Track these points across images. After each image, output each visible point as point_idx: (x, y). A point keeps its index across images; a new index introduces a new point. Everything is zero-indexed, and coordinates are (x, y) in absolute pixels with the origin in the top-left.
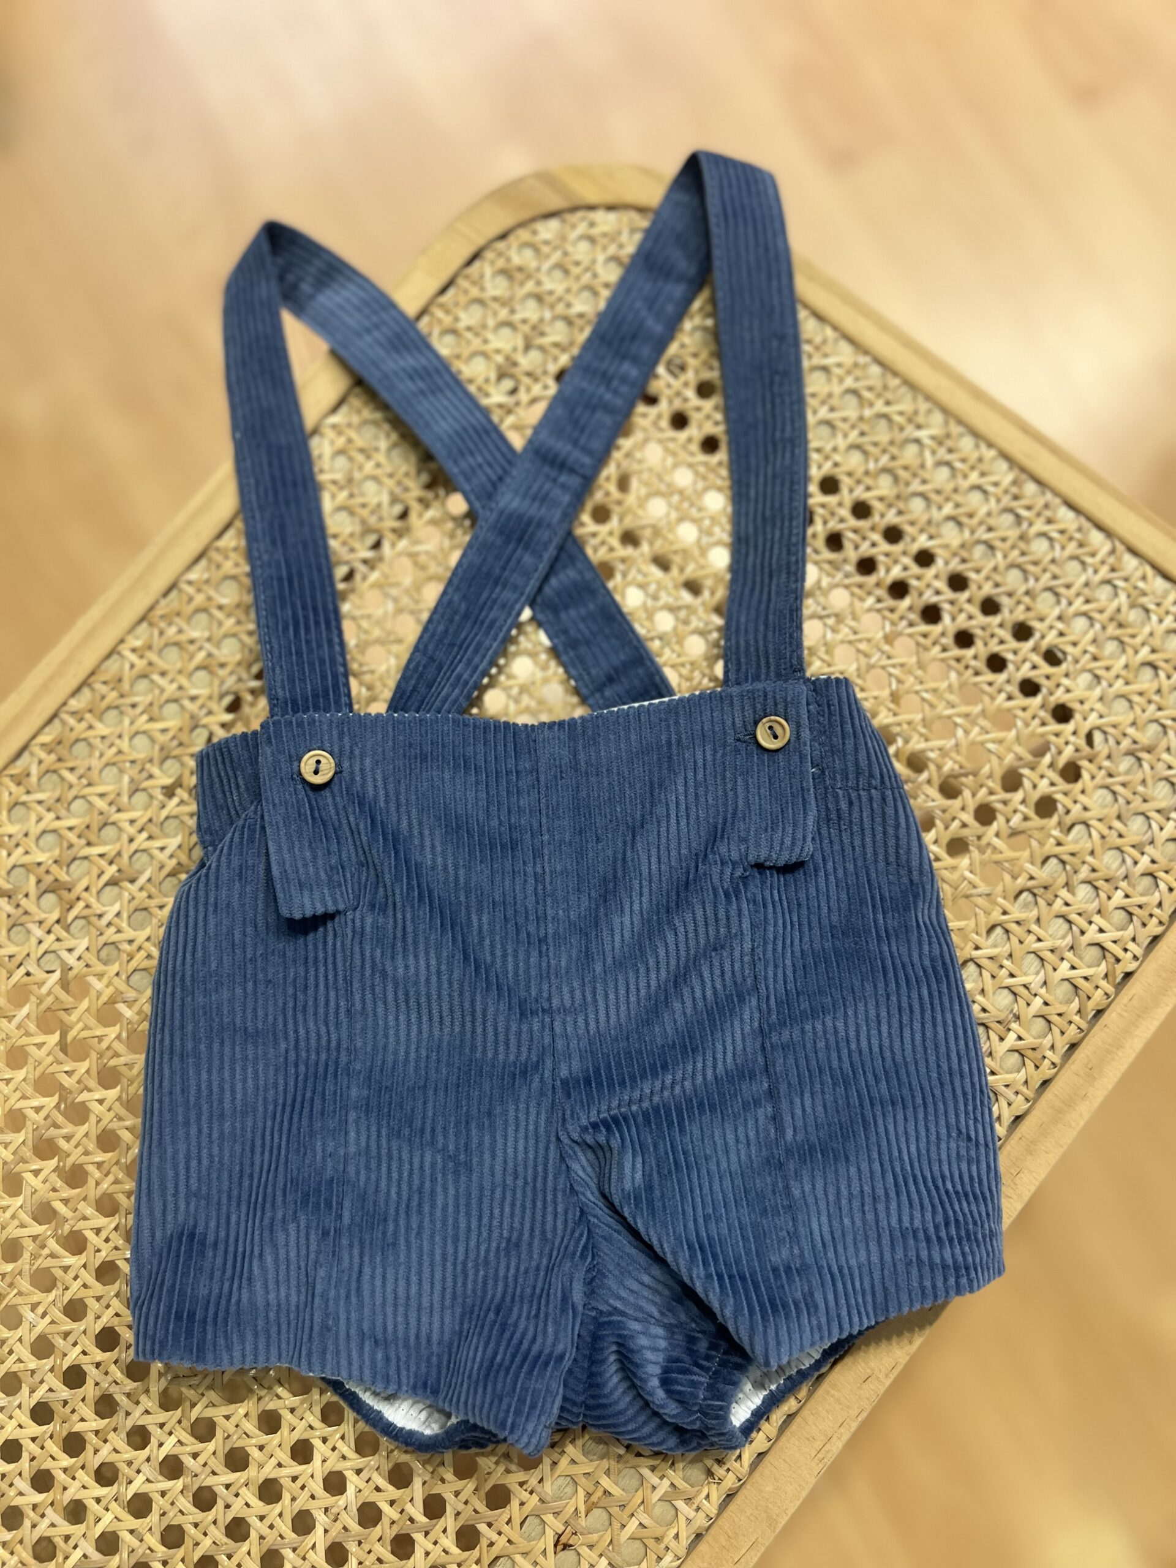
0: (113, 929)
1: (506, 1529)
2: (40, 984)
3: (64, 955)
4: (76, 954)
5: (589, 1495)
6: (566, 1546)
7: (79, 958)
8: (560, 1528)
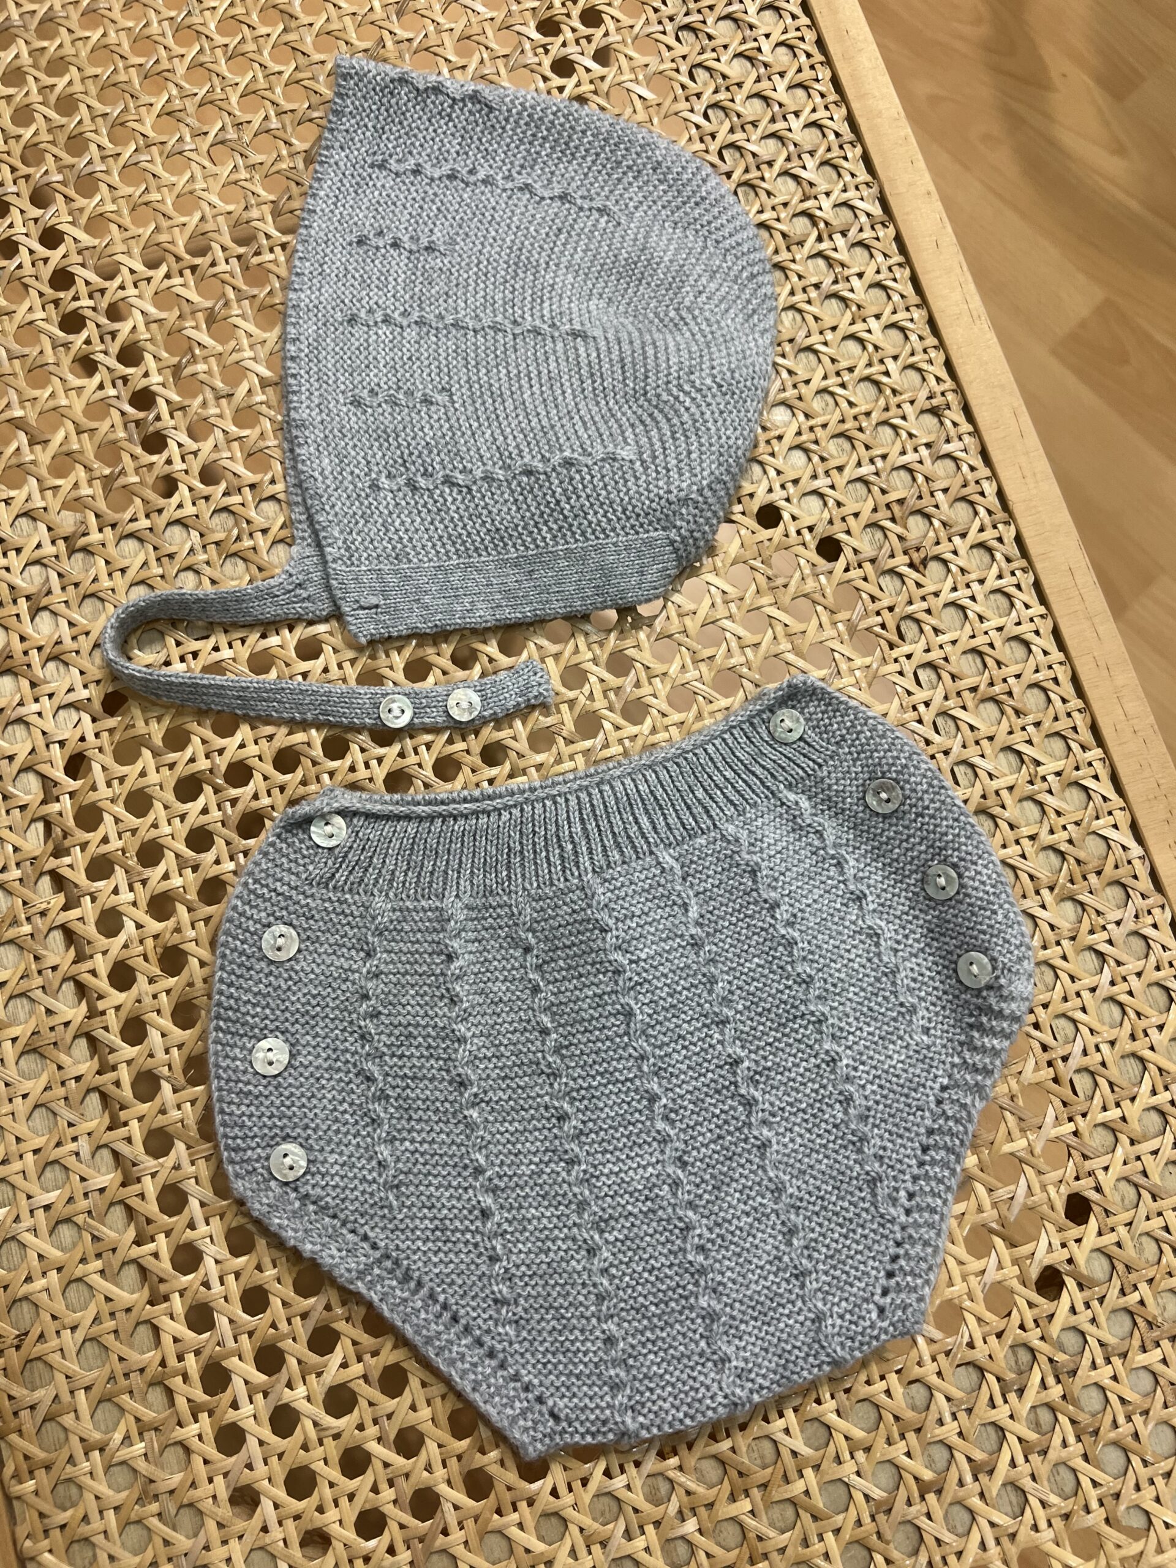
0: (82, 638)
1: (878, 605)
2: (82, 739)
3: (72, 697)
4: (79, 685)
5: (893, 520)
6: (924, 562)
7: (85, 686)
8: (906, 559)
